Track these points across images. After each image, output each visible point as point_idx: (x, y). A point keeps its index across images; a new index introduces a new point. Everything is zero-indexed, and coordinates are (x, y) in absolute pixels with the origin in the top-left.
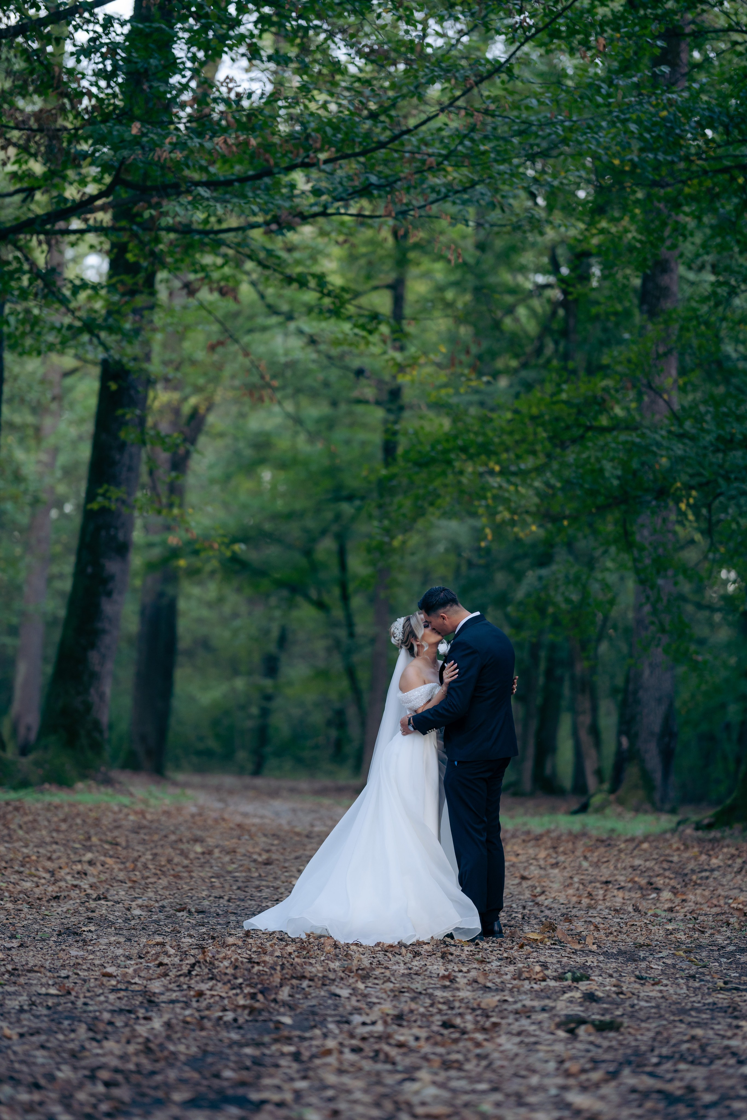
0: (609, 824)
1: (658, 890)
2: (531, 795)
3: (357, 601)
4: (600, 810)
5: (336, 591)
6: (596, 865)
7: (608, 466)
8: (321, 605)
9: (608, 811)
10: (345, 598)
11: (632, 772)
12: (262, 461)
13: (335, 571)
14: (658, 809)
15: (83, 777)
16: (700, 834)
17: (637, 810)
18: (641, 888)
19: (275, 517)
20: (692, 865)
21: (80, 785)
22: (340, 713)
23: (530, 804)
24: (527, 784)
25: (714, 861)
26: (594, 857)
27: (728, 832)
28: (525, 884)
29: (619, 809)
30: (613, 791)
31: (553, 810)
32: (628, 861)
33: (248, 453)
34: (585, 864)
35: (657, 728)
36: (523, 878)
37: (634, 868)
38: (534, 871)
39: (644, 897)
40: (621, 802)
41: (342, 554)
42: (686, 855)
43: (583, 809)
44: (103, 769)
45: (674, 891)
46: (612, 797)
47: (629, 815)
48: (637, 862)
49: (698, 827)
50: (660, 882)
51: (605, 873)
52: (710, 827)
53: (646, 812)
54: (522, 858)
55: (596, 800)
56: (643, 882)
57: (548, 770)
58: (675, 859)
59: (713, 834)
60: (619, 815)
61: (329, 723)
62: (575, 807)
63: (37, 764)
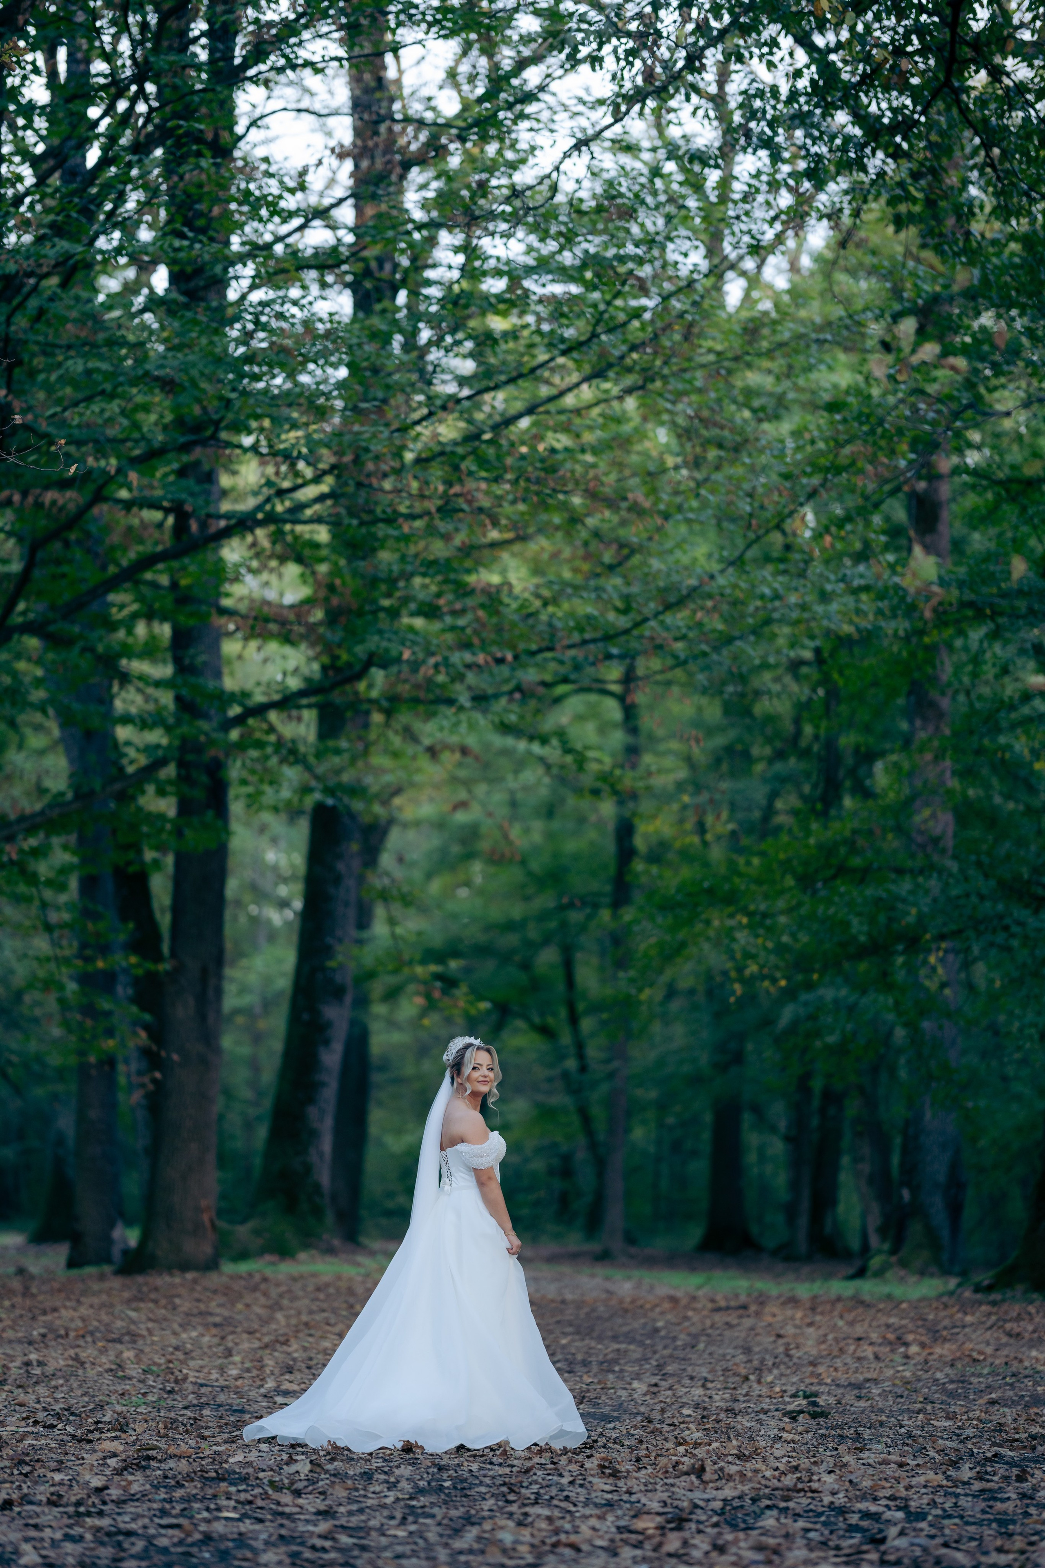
0: (886, 1289)
1: (906, 1344)
2: (808, 1258)
3: (587, 1024)
4: (879, 1273)
5: (563, 1013)
6: (851, 1324)
7: (855, 921)
8: (545, 1031)
9: (889, 1275)
10: (574, 1020)
11: (915, 1229)
12: (469, 856)
13: (561, 987)
14: (946, 1272)
15: (306, 1246)
16: (979, 1296)
17: (922, 1273)
18: (890, 1343)
19: (489, 928)
20: (946, 1322)
21: (302, 1256)
22: (567, 1159)
23: (806, 1270)
24: (802, 1245)
25: (969, 1319)
26: (849, 1317)
27: (1009, 1294)
28: (781, 1341)
29: (902, 1273)
30: (894, 1251)
31: (828, 1276)
32: (883, 1320)
33: (456, 849)
34: (841, 1323)
35: (942, 1178)
36: (779, 1336)
37: (888, 1326)
38: (790, 1330)
39: (893, 1351)
40: (903, 1264)
41: (568, 965)
42: (943, 1314)
43: (861, 1273)
44: (326, 1236)
45: (923, 1345)
46: (894, 1259)
47: (913, 1279)
48: (892, 1320)
49: (977, 1289)
50: (910, 1337)
51: (859, 1330)
52: (990, 1288)
53: (932, 1275)
54: (779, 1318)
55: (875, 1262)
56: (891, 1336)
57: (828, 1228)
58: (931, 1317)
59: (995, 1296)
60: (902, 1279)
61: (551, 1172)
62: (851, 1271)
63: (257, 1232)
